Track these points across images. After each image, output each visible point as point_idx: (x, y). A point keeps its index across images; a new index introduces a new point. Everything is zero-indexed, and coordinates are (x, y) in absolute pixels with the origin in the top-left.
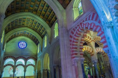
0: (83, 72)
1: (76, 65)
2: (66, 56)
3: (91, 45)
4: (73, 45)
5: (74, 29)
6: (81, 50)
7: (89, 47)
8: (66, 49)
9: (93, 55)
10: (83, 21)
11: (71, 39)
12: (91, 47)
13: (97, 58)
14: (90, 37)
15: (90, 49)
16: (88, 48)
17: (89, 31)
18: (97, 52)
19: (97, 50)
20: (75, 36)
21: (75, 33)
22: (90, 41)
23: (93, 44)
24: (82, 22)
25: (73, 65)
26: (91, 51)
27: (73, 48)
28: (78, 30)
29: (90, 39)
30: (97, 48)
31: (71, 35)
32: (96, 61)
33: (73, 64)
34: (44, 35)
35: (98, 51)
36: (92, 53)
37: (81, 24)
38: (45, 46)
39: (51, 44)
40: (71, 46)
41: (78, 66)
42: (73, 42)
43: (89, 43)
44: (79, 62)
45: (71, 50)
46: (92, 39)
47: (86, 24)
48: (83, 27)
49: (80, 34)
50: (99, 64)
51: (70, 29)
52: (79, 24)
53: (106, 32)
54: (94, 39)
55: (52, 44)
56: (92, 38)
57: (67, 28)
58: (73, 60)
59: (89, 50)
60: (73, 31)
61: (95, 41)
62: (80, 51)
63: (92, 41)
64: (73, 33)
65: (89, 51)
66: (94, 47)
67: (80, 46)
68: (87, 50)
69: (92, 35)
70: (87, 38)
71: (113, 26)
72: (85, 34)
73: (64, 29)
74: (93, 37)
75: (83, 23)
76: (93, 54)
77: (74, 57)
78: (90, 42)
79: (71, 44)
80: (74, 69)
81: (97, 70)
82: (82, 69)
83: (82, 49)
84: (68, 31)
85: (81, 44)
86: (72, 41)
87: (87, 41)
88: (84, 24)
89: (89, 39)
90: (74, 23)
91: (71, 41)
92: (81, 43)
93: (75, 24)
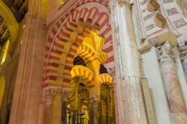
0: (62, 120)
1: (48, 104)
2: (30, 81)
3: (92, 66)
4: (51, 57)
5: (57, 23)
6: (66, 71)
7: (88, 70)
8: (32, 64)
9: (92, 86)
10: (78, 6)
11: (48, 44)
12: (93, 70)
13: (99, 94)
14: (93, 50)
15: (89, 74)
16: (85, 71)
17: (89, 33)
18: (102, 82)
19: (102, 78)
20: (57, 39)
21: (58, 31)
22: (92, 58)
23: (96, 65)
24: (74, 6)
25: (42, 103)
26: (90, 79)
27: (49, 64)
28: (65, 25)
29: (93, 54)
30: (103, 75)
31: (51, 35)
32: (97, 99)
33: (44, 100)
34: (7, 39)
35: (105, 81)
36: (92, 83)
37: (72, 11)
38: (4, 60)
39: (12, 56)
40: (47, 61)
41: (52, 106)
42: (52, 51)
43: (90, 62)
44: (58, 98)
45: (45, 68)
46: (96, 56)
47: (82, 11)
48: (74, 18)
49: (69, 36)
50: (106, 108)
51: (51, 24)
52: (69, 11)
53: (114, 16)
54: (100, 56)
55: (14, 57)
56: (97, 53)
57: (45, 21)
58: (43, 92)
59: (86, 76)
60: (56, 27)
61: (101, 61)
62: (64, 74)
63: (96, 59)
64: (54, 32)
65: (87, 79)
66: (97, 71)
67: (67, 61)
68: (82, 74)
69: (97, 47)
70: (84, 50)
71: (132, 5)
72: (80, 37)
73: (38, 21)
74: (99, 52)
75: (77, 9)
76: (94, 85)
77: (47, 85)
78: (92, 61)
79: (46, 56)
80: (41, 111)
81: (95, 117)
82: (62, 112)
83: (70, 69)
84: (46, 28)
85: (69, 59)
86: (50, 50)
87: (87, 59)
88: (78, 11)
89: (90, 55)
90: (59, 9)
91: (48, 49)
92: (69, 55)
93: (60, 11)
